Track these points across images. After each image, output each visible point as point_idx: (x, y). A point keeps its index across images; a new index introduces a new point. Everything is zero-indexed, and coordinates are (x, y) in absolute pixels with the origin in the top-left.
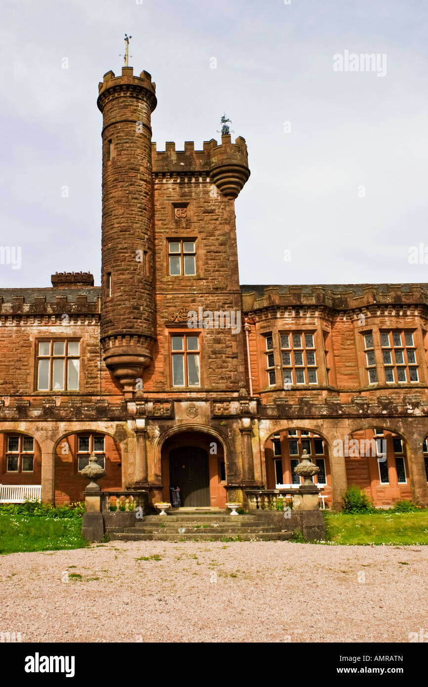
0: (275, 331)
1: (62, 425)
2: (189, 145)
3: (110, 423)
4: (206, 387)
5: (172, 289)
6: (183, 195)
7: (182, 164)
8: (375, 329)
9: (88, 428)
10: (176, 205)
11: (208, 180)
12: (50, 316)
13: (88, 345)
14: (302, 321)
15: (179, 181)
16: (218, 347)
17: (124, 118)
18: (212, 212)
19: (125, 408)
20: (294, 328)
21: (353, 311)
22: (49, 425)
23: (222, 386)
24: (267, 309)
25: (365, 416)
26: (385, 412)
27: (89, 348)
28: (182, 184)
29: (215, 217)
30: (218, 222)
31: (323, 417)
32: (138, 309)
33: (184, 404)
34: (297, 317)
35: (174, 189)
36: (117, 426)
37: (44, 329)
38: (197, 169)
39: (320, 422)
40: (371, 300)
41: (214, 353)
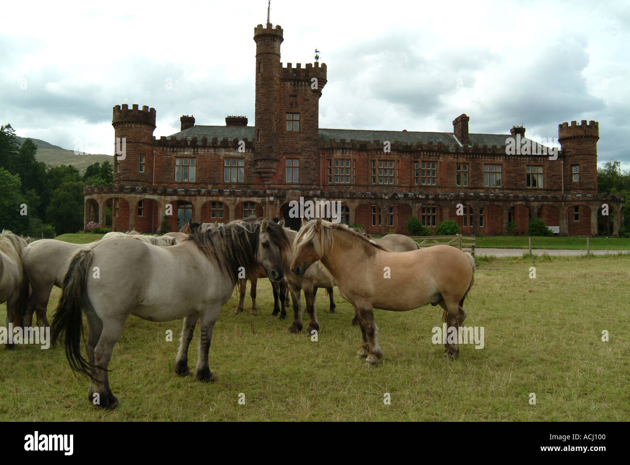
0: (333, 159)
1: (238, 199)
2: (299, 65)
3: (259, 198)
4: (301, 183)
5: (287, 137)
6: (295, 91)
7: (295, 75)
8: (377, 160)
9: (249, 200)
10: (291, 96)
11: (307, 84)
12: (230, 147)
13: (248, 161)
14: (345, 154)
15: (293, 83)
16: (307, 165)
17: (267, 51)
18: (308, 100)
19: (265, 192)
20: (341, 158)
21: (369, 150)
22: (232, 198)
23: (308, 183)
24: (329, 148)
25: (365, 198)
26: (373, 197)
27: (248, 163)
28: (294, 85)
29: (309, 103)
30: (310, 105)
31: (347, 198)
32: (272, 148)
33: (290, 191)
34: (343, 152)
35: (290, 87)
36: (262, 199)
37: (227, 153)
38: (302, 78)
39: (346, 200)
40: (376, 146)
41: (305, 167)
